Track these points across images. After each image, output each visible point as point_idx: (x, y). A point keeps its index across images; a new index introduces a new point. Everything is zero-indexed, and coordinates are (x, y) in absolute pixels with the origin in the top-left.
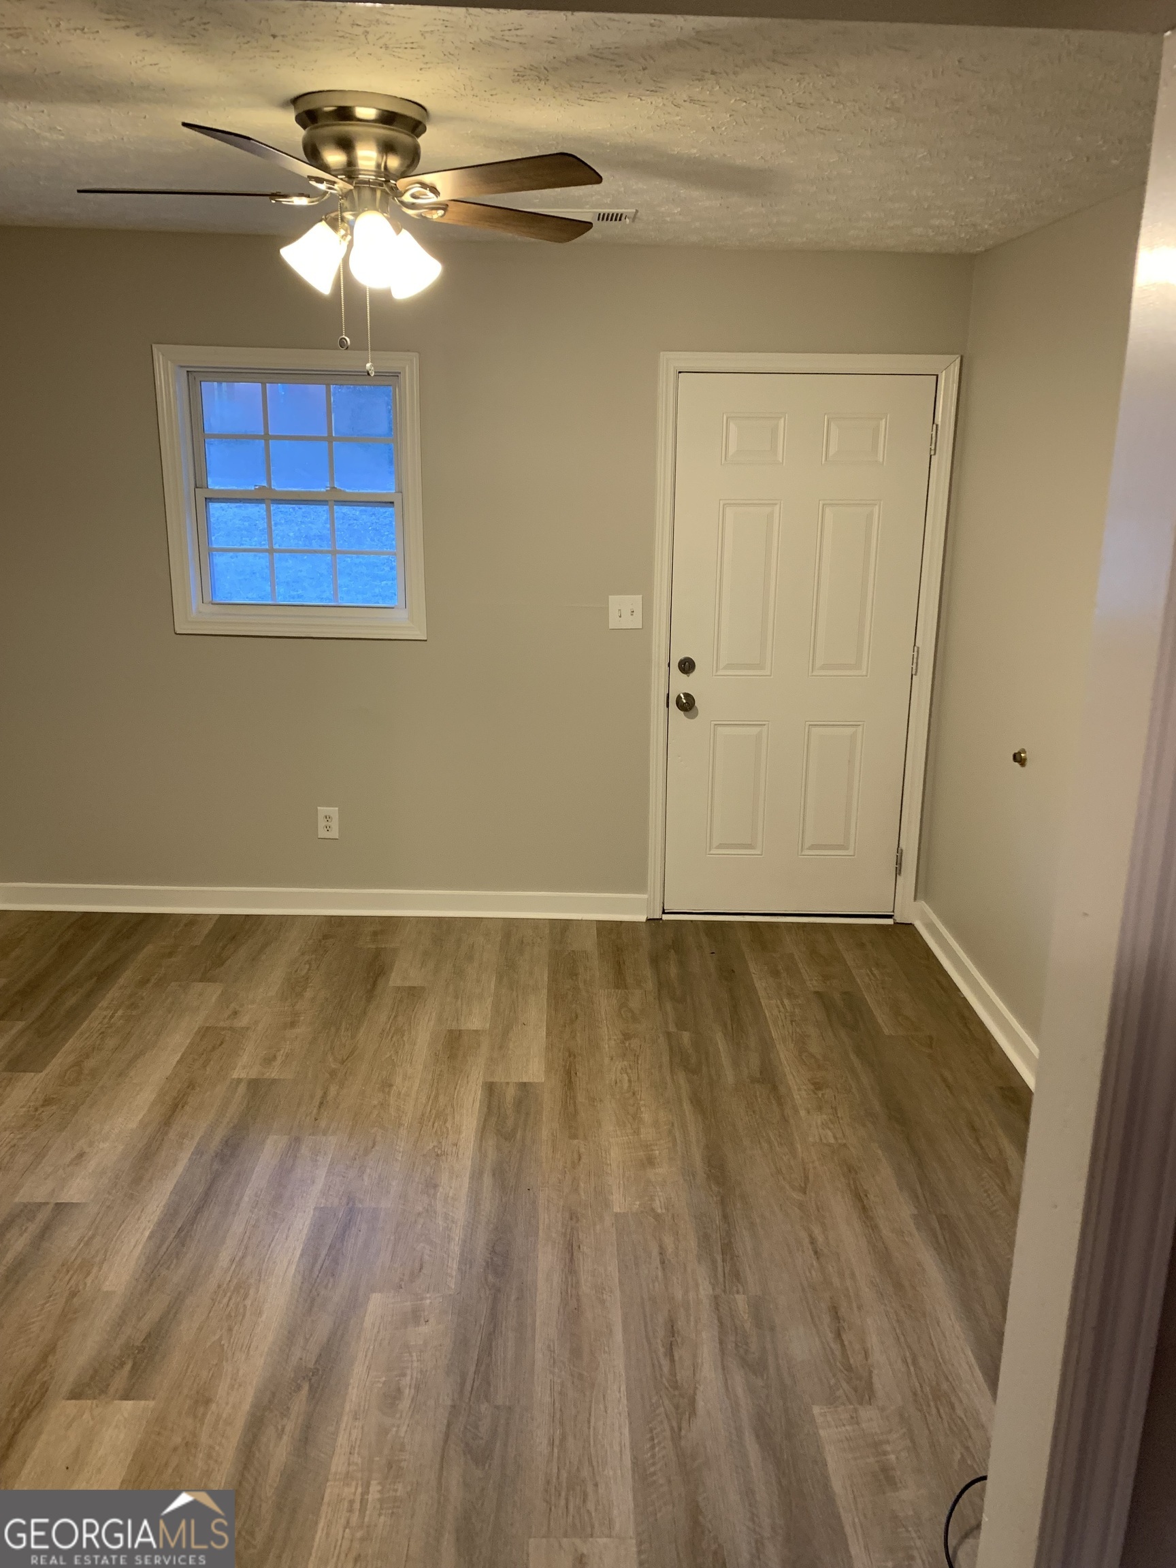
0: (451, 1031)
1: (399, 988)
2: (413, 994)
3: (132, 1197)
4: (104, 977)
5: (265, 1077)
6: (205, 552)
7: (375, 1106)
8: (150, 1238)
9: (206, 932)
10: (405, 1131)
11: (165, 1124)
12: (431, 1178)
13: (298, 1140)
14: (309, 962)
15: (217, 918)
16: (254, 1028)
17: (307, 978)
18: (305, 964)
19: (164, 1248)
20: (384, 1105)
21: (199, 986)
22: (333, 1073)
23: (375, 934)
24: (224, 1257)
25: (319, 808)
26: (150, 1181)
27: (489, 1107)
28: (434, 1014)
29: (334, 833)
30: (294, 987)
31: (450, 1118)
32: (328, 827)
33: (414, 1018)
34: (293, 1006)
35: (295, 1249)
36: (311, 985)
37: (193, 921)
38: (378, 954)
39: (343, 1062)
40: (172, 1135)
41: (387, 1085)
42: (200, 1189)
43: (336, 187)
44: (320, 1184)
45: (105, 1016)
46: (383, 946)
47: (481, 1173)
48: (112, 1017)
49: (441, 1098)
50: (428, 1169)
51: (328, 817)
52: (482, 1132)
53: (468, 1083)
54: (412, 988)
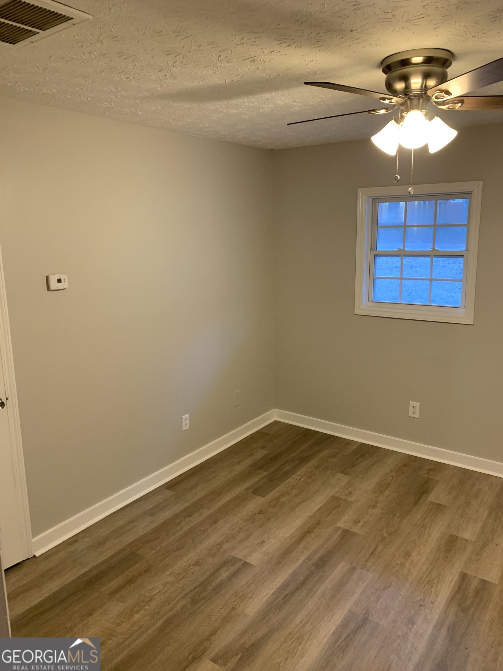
0: (452, 535)
1: (432, 503)
2: (439, 508)
3: (274, 570)
4: (304, 460)
5: (351, 530)
6: (372, 278)
7: (397, 564)
8: (273, 594)
9: (352, 449)
10: (408, 585)
11: (301, 539)
12: (413, 618)
13: (354, 569)
14: (392, 477)
15: (360, 444)
16: (355, 503)
17: (389, 484)
18: (390, 477)
19: (276, 602)
20: (402, 565)
21: (340, 475)
22: (383, 539)
23: (430, 470)
24: (299, 618)
25: (410, 402)
26: (284, 565)
27: (459, 588)
28: (446, 523)
29: (417, 415)
30: (381, 487)
31: (435, 586)
32: (414, 412)
33: (435, 521)
34: (377, 497)
35: (331, 629)
36: (389, 488)
37: (349, 443)
38: (428, 480)
39: (390, 534)
40: (301, 546)
41: (407, 555)
42: (302, 578)
43: (393, 101)
44: (355, 598)
45: (297, 479)
46: (432, 478)
47: (442, 626)
48: (300, 480)
49: (434, 572)
50: (413, 612)
51: (414, 407)
52: (450, 602)
53: (452, 568)
54: (439, 505)
